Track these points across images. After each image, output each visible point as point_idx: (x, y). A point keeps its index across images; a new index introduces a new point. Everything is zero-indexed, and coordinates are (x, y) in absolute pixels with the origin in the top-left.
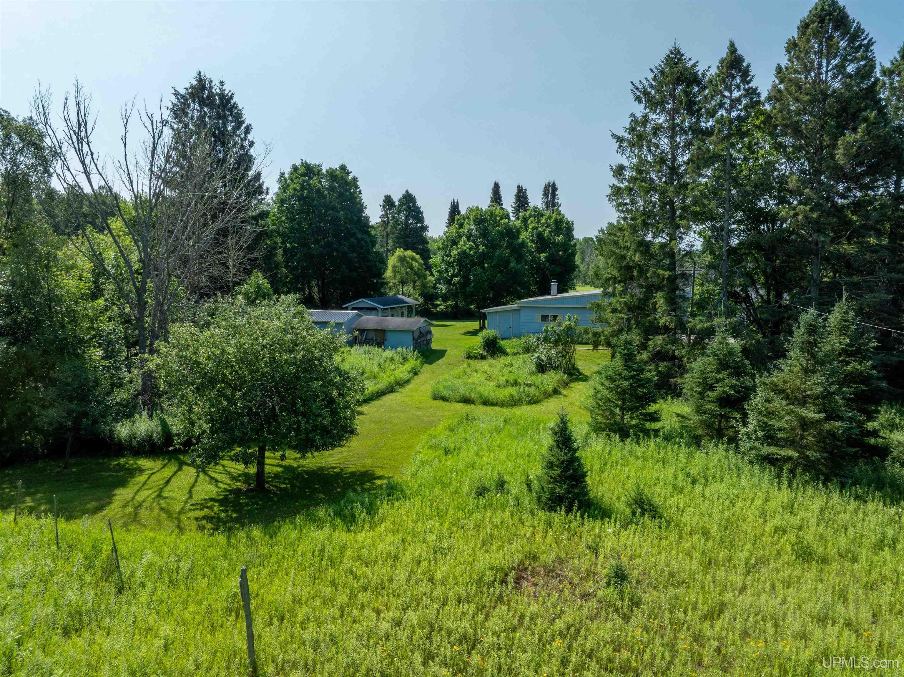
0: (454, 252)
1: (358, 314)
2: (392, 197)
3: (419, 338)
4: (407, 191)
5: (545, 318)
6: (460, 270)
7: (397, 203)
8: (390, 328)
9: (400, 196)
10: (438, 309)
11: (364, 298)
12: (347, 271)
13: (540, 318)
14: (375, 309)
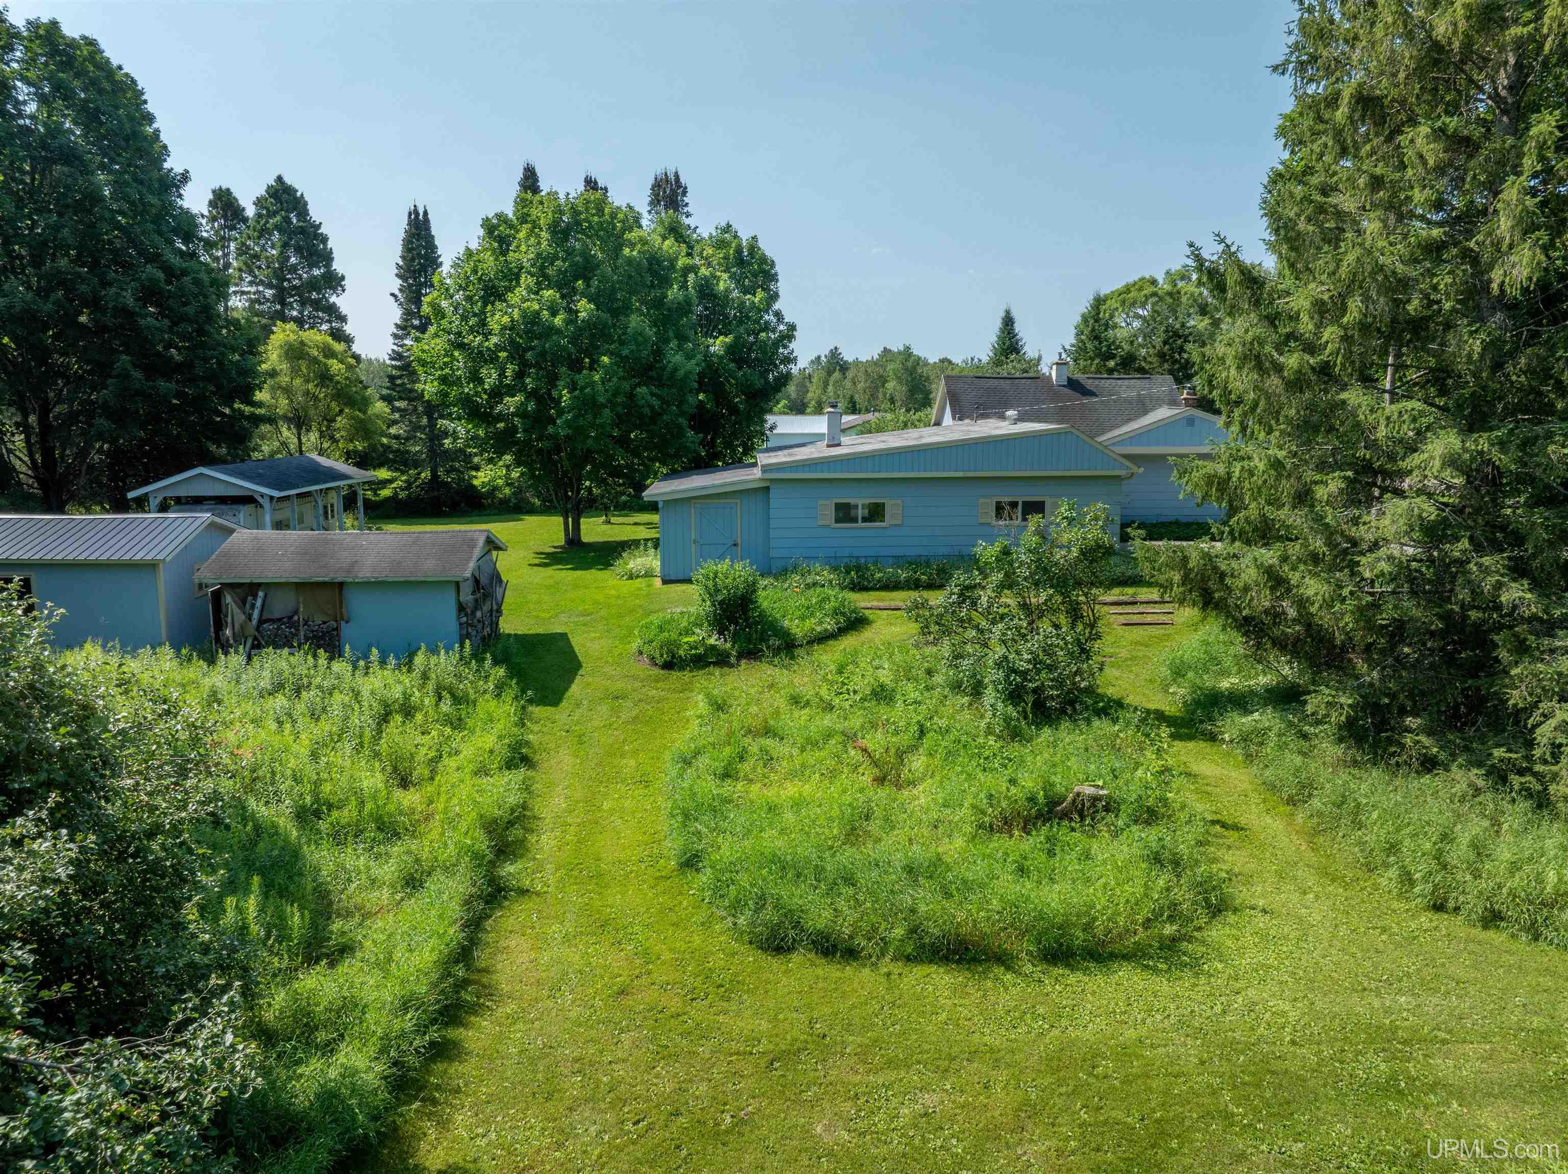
0: (498, 319)
1: (213, 525)
2: (236, 193)
3: (477, 605)
4: (280, 179)
5: (844, 513)
6: (520, 375)
7: (251, 212)
8: (365, 573)
9: (261, 191)
10: (386, 493)
11: (203, 465)
12: (137, 374)
13: (831, 513)
14: (248, 500)
